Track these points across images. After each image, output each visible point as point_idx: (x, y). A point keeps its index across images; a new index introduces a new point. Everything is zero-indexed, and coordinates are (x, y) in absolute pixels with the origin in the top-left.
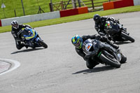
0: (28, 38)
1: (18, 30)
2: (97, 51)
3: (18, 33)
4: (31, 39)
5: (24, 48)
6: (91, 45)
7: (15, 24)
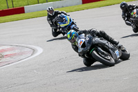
0: (62, 25)
1: (54, 16)
2: (89, 48)
3: (54, 20)
4: (66, 27)
5: (61, 35)
6: (84, 40)
7: (51, 11)
